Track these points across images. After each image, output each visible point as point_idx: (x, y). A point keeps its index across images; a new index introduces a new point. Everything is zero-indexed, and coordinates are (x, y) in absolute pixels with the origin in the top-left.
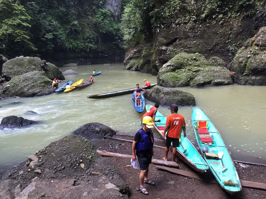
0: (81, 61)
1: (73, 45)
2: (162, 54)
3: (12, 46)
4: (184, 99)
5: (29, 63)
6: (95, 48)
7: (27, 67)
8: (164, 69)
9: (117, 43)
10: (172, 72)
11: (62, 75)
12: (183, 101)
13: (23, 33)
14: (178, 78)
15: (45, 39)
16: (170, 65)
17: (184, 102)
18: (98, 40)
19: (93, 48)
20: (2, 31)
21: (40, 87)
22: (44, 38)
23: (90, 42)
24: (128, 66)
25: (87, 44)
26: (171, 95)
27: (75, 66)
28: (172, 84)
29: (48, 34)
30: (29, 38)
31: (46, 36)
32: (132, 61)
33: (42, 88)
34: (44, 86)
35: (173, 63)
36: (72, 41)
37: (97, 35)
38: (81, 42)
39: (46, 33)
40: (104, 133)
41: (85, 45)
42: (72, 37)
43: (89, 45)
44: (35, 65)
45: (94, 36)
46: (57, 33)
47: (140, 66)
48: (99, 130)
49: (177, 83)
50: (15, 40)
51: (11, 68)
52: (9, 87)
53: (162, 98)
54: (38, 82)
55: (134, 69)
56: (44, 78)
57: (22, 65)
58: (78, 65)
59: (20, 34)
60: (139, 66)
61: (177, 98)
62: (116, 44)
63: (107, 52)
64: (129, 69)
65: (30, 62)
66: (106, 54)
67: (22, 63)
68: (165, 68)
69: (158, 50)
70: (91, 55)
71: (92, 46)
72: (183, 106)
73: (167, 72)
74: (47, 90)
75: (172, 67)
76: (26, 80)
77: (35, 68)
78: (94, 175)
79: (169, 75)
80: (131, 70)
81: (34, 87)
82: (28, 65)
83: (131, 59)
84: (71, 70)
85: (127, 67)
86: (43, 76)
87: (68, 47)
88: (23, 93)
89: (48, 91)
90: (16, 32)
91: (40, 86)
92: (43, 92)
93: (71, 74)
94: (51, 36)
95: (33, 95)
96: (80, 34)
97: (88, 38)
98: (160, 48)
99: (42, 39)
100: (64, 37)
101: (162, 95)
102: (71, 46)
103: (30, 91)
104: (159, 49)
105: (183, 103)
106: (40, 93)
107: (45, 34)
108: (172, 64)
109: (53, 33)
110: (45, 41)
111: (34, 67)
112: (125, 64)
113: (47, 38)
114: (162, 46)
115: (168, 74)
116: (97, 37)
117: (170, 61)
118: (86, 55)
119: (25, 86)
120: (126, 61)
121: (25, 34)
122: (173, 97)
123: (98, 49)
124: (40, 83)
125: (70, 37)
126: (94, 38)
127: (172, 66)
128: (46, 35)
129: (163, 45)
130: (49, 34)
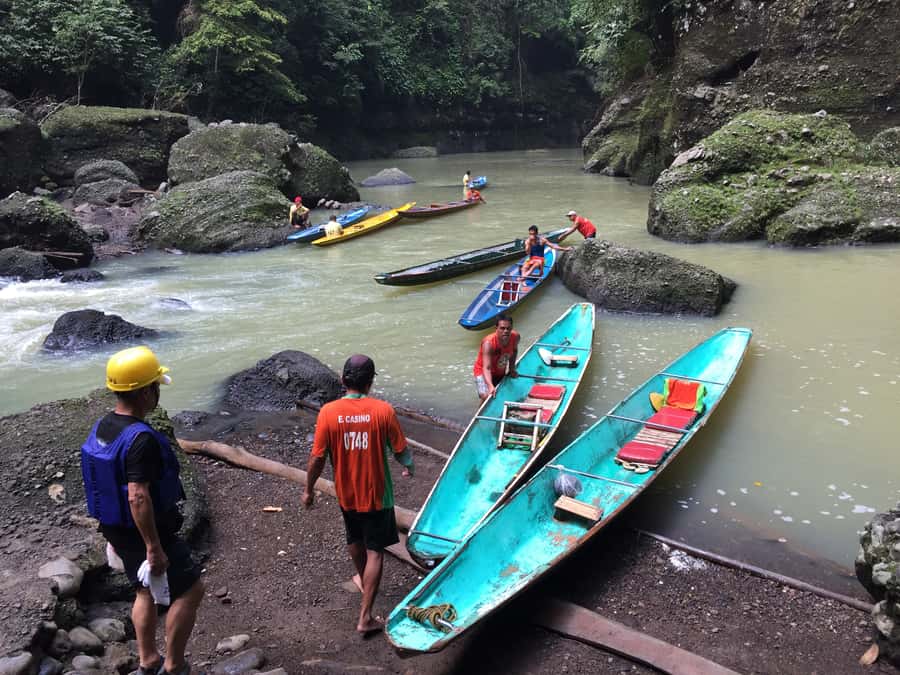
0: (455, 138)
1: (430, 83)
2: (695, 116)
3: (237, 89)
4: (674, 290)
5: (245, 143)
6: (502, 94)
7: (238, 157)
8: (677, 172)
9: (582, 73)
10: (706, 183)
11: (349, 187)
12: (670, 296)
13: (262, 43)
14: (721, 206)
15: (334, 64)
16: (700, 158)
17: (672, 299)
18: (513, 65)
19: (495, 94)
20: (201, 36)
21: (246, 223)
22: (333, 60)
23: (486, 72)
24: (594, 160)
25: (475, 79)
26: (628, 273)
27: (429, 156)
28: (692, 230)
29: (346, 46)
30: (280, 61)
31: (339, 55)
32: (610, 141)
33: (250, 226)
34: (258, 221)
35: (713, 149)
36: (425, 68)
37: (513, 46)
38: (457, 73)
39: (339, 44)
40: (300, 391)
41: (469, 84)
42: (427, 57)
43: (483, 82)
44: (261, 151)
45: (499, 51)
46: (377, 43)
47: (631, 160)
48: (286, 377)
49: (714, 228)
50: (238, 70)
51: (192, 160)
52: (156, 218)
53: (597, 280)
54: (242, 206)
55: (612, 171)
56: (264, 195)
57: (224, 149)
58: (442, 153)
59: (250, 49)
60: (628, 161)
61: (649, 283)
62: (577, 77)
63: (543, 109)
64: (597, 168)
65: (249, 141)
66: (541, 114)
67: (226, 143)
68: (680, 167)
69: (681, 99)
70: (489, 118)
71: (491, 85)
73: (685, 183)
74: (265, 234)
75: (705, 165)
76: (206, 198)
77: (261, 162)
78: (74, 524)
79: (688, 194)
80: (603, 174)
81: (226, 221)
82: (241, 150)
83: (607, 131)
84: (395, 169)
85: (589, 162)
86: (261, 189)
87: (411, 90)
88: (191, 238)
89: (270, 235)
90: (241, 42)
91: (245, 220)
92: (250, 240)
93: (393, 183)
94: (356, 53)
95: (221, 247)
96: (453, 46)
97: (480, 58)
98: (690, 91)
99: (327, 63)
100: (398, 56)
101: (599, 271)
102: (422, 86)
103: (212, 234)
104: (684, 97)
105: (669, 303)
106: (242, 242)
107: (335, 49)
108: (710, 153)
109: (364, 44)
110: (337, 71)
111: (257, 156)
112: (588, 151)
113: (341, 62)
114: (694, 85)
115: (685, 193)
116: (512, 54)
117: (703, 143)
118: (470, 118)
119: (200, 218)
120: (591, 142)
121: (268, 47)
122: (635, 280)
123: (512, 96)
124: (248, 210)
125: (419, 55)
126: (500, 57)
127: (709, 160)
128: (341, 49)
129: (700, 79)
130: (350, 46)
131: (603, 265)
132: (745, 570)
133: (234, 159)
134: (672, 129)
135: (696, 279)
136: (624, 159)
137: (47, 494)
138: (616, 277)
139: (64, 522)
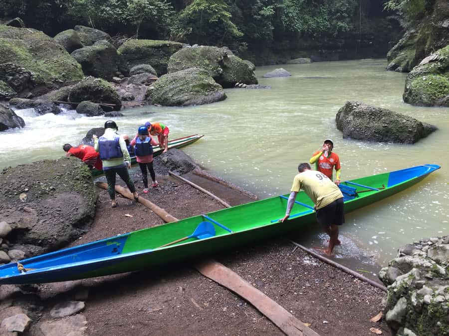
0: (321, 53)
1: (310, 25)
2: (442, 37)
3: (211, 30)
4: (390, 129)
5: (202, 55)
6: (349, 29)
7: (198, 62)
8: (422, 67)
10: (439, 74)
11: (253, 77)
12: (387, 132)
13: (222, 7)
14: (445, 87)
15: (259, 17)
16: (436, 60)
17: (389, 134)
18: (356, 14)
19: (345, 30)
20: (193, 5)
21: (192, 93)
22: (259, 15)
23: (341, 19)
24: (392, 63)
25: (334, 22)
26: (365, 119)
27: (306, 63)
28: (425, 99)
29: (266, 8)
30: (231, 16)
31: (262, 12)
32: (403, 54)
33: (193, 94)
34: (198, 92)
35: (445, 55)
36: (307, 17)
37: (356, 4)
38: (325, 19)
39: (262, 6)
41: (331, 25)
42: (310, 11)
43: (339, 23)
44: (209, 59)
45: (349, 7)
46: (283, 6)
47: (411, 63)
48: (166, 160)
49: (439, 98)
50: (210, 21)
51: (178, 64)
52: (153, 89)
53: (348, 123)
54: (191, 85)
55: (401, 69)
56: (203, 79)
57: (192, 59)
58: (313, 61)
59: (217, 11)
60: (410, 63)
61: (376, 124)
62: (392, 21)
63: (372, 37)
64: (394, 68)
65: (204, 54)
66: (370, 40)
67: (194, 56)
68: (424, 65)
69: (435, 28)
70: (341, 42)
71: (343, 25)
72: (386, 142)
73: (425, 74)
74: (201, 98)
75: (439, 64)
76: (174, 80)
77: (209, 65)
79: (426, 80)
80: (396, 71)
81: (182, 92)
82: (200, 59)
83: (401, 48)
84: (282, 69)
85: (389, 65)
86: (202, 76)
87: (299, 29)
88: (166, 99)
89: (203, 99)
90: (212, 7)
91: (191, 91)
92: (193, 101)
93: (280, 76)
94: (271, 11)
95: (179, 104)
96: (323, 5)
97: (338, 11)
98: (440, 24)
99: (255, 16)
100: (293, 12)
101: (351, 118)
102: (306, 27)
103: (175, 98)
104: (437, 27)
105: (387, 136)
106: (189, 102)
107: (260, 9)
108: (442, 57)
109: (275, 6)
110: (260, 20)
111: (207, 62)
112: (390, 59)
113: (263, 15)
114: (442, 20)
115: (424, 79)
116: (356, 8)
117: (439, 52)
118: (331, 43)
119: (171, 90)
120: (392, 53)
121: (225, 9)
122: (369, 123)
123: (355, 31)
124: (194, 86)
125: (305, 10)
126: (349, 10)
127: (441, 61)
128: (264, 9)
129: (445, 17)
130: (268, 7)
131: (353, 114)
132: (339, 268)
133: (197, 63)
134: (430, 46)
135: (403, 123)
136: (408, 62)
137: (18, 197)
138: (359, 121)
139: (21, 209)
